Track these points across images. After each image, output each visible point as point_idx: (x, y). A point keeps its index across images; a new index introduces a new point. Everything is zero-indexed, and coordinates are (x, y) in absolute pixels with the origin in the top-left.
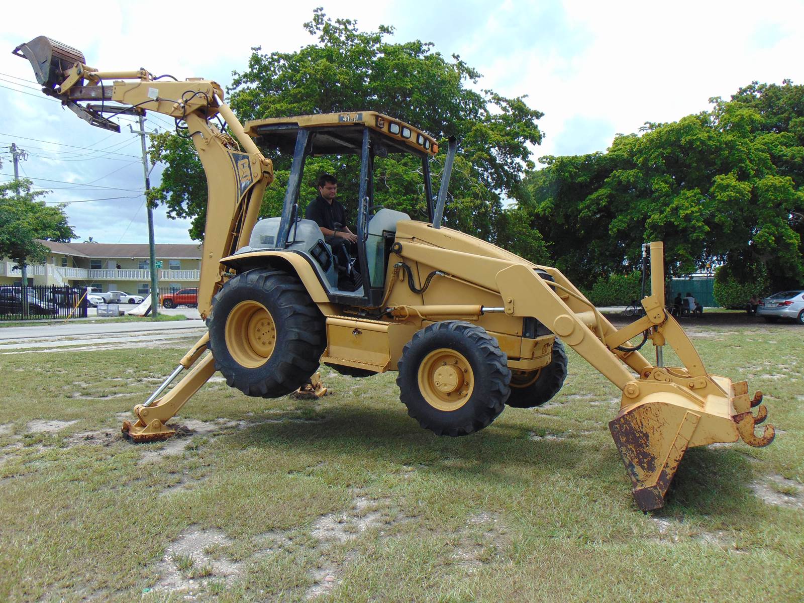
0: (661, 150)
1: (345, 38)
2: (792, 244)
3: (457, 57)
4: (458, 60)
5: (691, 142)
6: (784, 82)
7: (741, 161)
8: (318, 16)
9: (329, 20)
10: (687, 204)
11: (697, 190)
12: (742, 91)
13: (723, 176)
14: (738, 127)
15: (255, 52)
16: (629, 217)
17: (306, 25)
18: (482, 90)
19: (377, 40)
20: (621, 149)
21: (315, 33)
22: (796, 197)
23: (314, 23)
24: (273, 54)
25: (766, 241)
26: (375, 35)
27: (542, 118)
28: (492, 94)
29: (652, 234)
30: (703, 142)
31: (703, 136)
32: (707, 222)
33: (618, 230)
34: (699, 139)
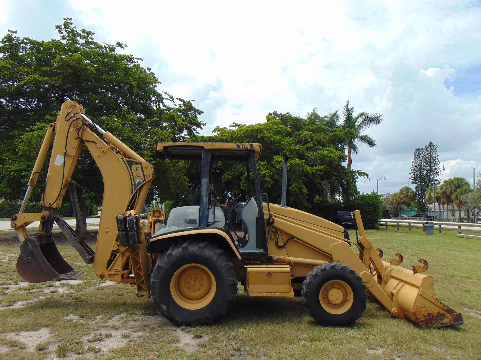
0: (248, 139)
1: (84, 42)
2: (305, 192)
3: (149, 69)
4: (149, 71)
5: (262, 138)
6: (287, 114)
7: (284, 149)
8: (67, 23)
9: (75, 27)
10: (262, 169)
11: (266, 162)
12: (270, 114)
13: (277, 156)
14: (278, 133)
15: (10, 33)
16: (233, 173)
17: (58, 27)
18: (163, 92)
19: (112, 50)
20: (226, 135)
21: (63, 33)
22: (306, 170)
23: (63, 27)
24: (25, 39)
25: (295, 190)
26: (111, 47)
27: (202, 114)
28: (168, 95)
29: (245, 183)
30: (268, 138)
31: (268, 135)
32: (272, 178)
33: (227, 179)
34: (266, 136)
